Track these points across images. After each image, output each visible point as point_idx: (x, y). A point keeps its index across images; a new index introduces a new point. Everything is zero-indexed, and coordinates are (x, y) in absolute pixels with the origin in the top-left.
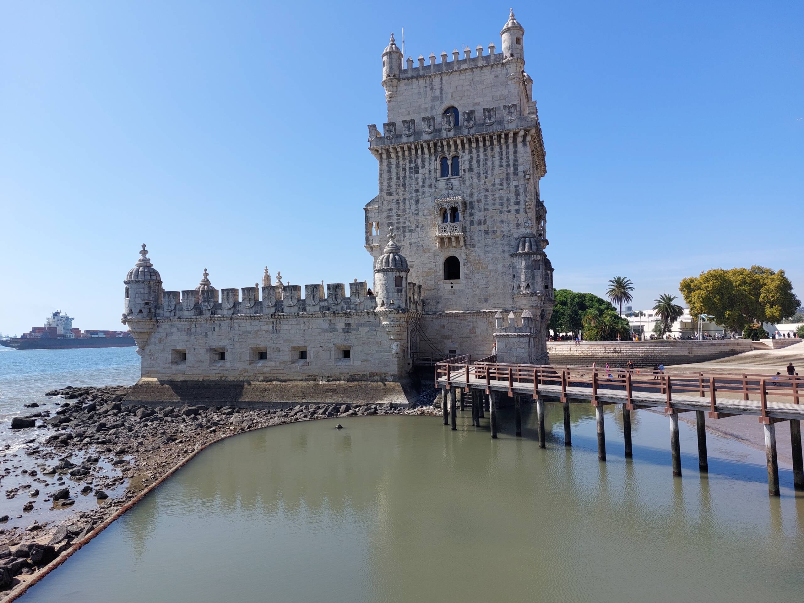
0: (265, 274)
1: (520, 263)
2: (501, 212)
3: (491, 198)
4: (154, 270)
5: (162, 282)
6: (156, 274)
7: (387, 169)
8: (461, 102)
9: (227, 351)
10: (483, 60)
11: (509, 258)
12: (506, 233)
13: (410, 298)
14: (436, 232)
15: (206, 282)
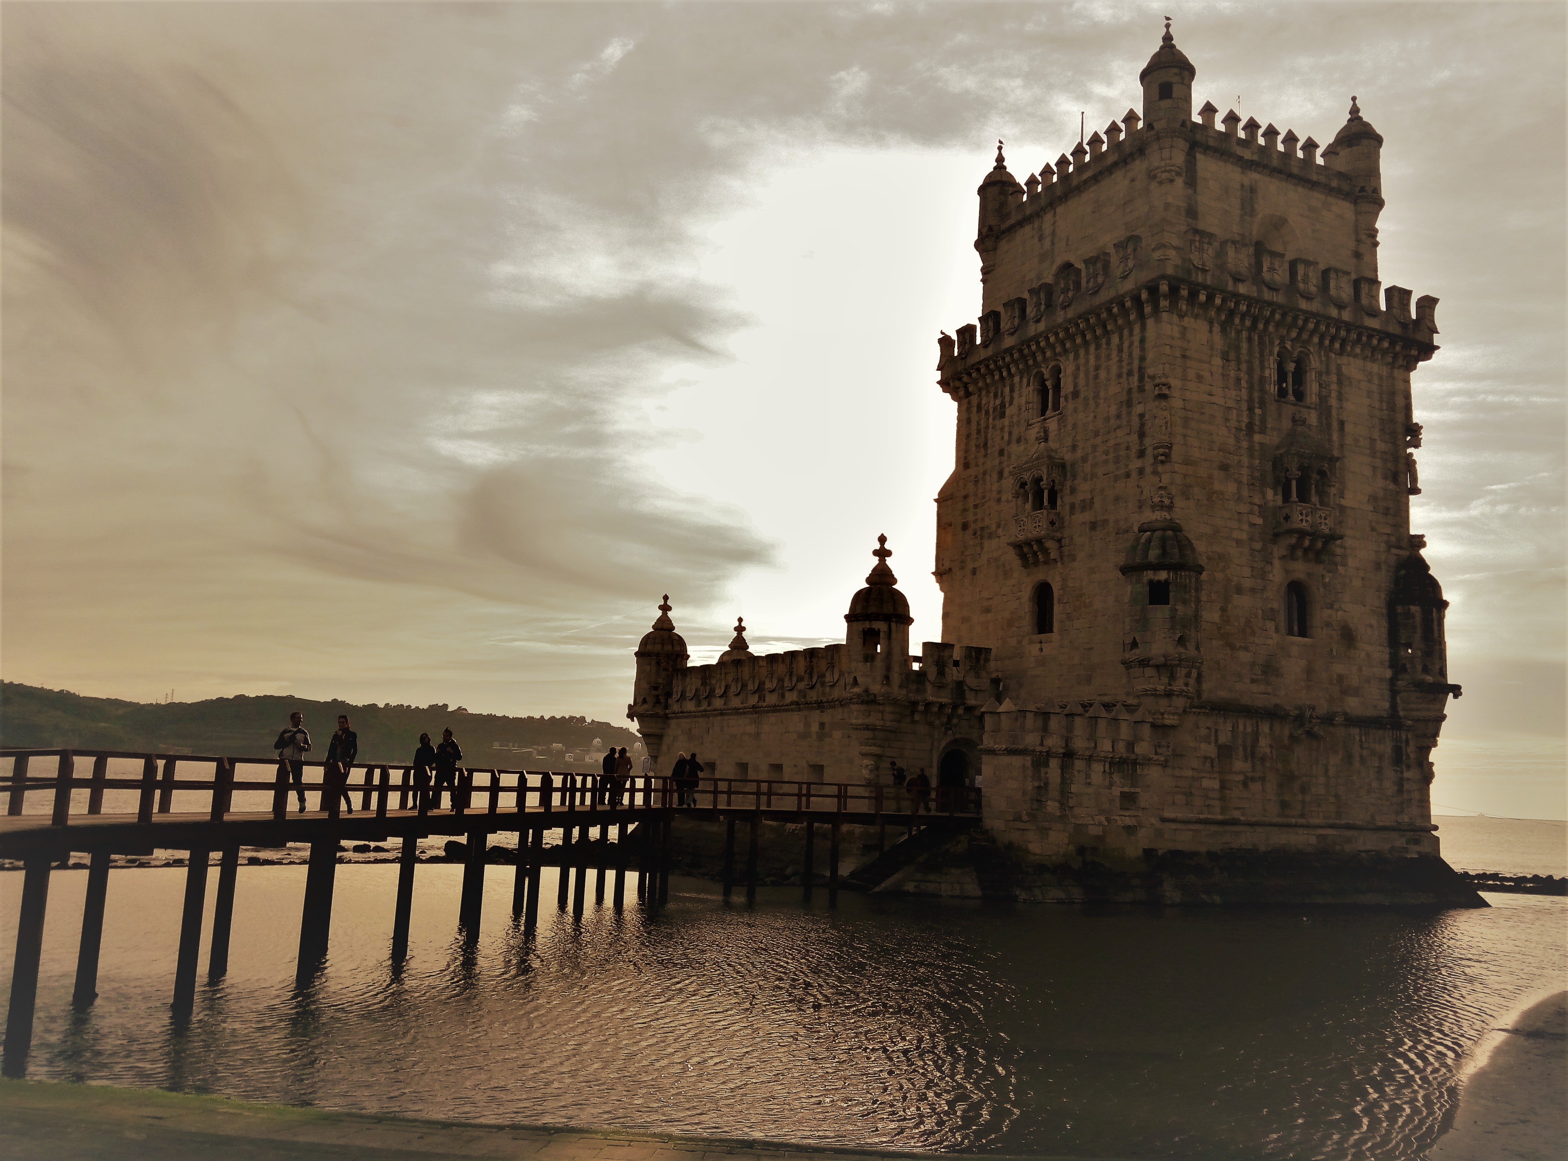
2: (1117, 479)
3: (1102, 450)
6: (681, 642)
8: (1079, 251)
10: (1113, 153)
12: (1122, 524)
14: (1015, 535)
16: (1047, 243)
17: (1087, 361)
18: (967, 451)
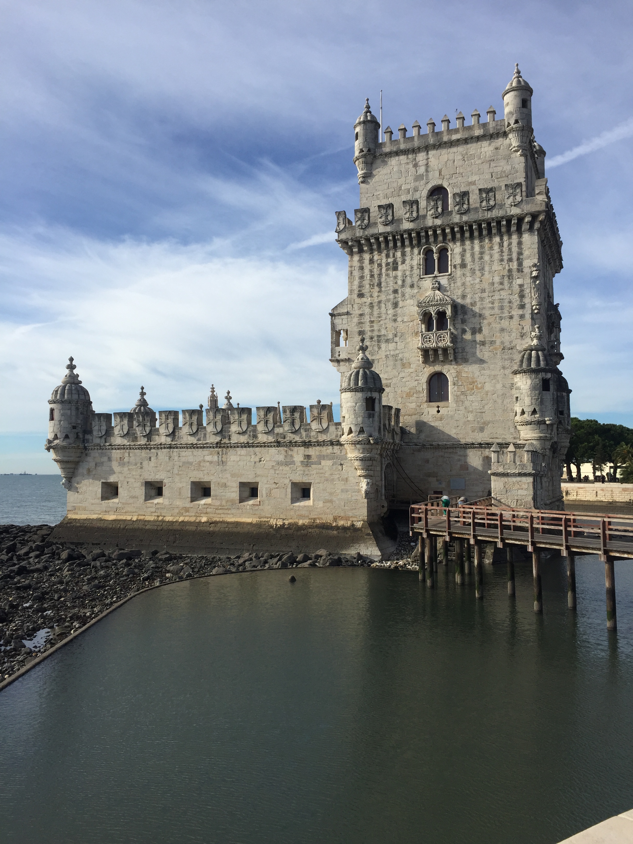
0: (211, 393)
1: (525, 382)
2: (501, 318)
3: (488, 301)
4: (82, 388)
5: (92, 402)
6: (85, 393)
7: (359, 265)
8: (451, 182)
9: (165, 486)
10: (479, 128)
11: (511, 376)
12: (507, 344)
13: (384, 425)
14: (417, 342)
15: (143, 403)
16: (422, 170)
17: (473, 248)
18: (361, 286)
